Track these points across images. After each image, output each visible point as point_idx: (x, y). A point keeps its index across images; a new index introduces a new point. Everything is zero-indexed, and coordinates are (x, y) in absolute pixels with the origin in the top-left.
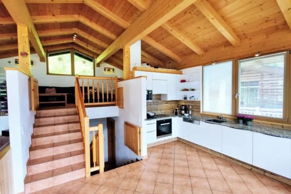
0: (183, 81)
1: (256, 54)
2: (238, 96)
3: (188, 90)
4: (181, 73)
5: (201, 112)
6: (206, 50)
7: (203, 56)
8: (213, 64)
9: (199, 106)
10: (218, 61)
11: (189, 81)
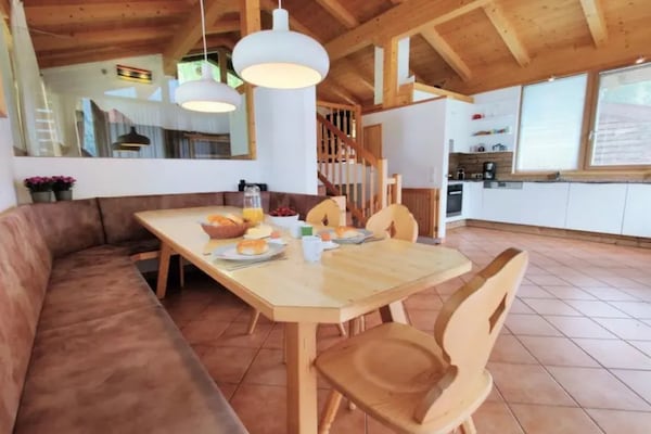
0: (477, 117)
1: (638, 58)
2: (593, 136)
3: (488, 133)
4: (472, 101)
5: (513, 172)
6: (533, 55)
7: (526, 65)
8: (551, 80)
9: (511, 162)
10: (560, 75)
11: (492, 116)
